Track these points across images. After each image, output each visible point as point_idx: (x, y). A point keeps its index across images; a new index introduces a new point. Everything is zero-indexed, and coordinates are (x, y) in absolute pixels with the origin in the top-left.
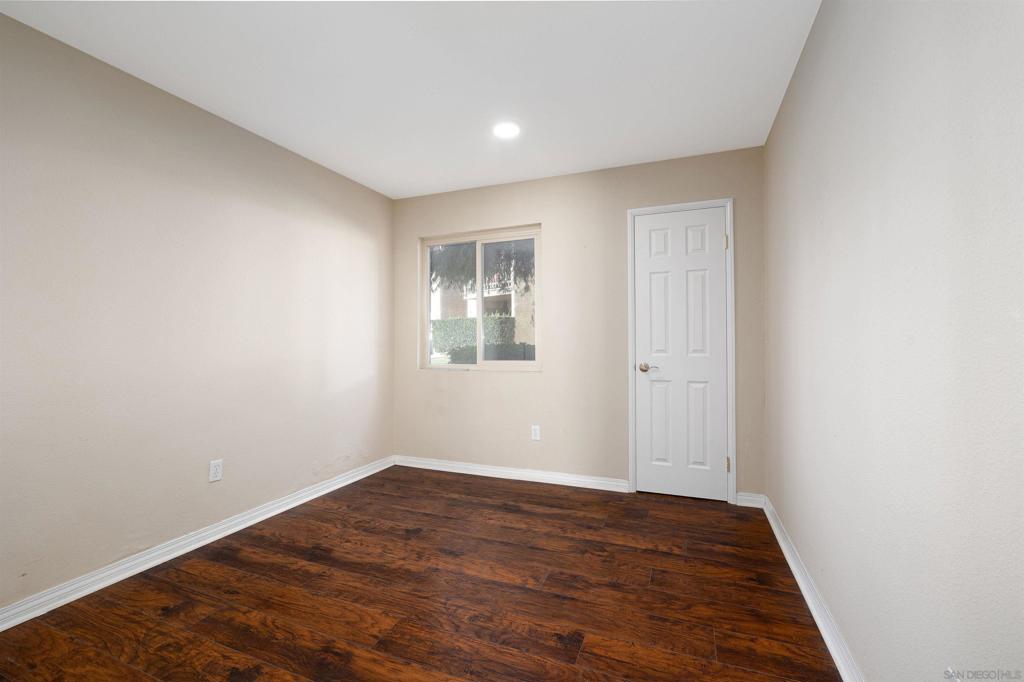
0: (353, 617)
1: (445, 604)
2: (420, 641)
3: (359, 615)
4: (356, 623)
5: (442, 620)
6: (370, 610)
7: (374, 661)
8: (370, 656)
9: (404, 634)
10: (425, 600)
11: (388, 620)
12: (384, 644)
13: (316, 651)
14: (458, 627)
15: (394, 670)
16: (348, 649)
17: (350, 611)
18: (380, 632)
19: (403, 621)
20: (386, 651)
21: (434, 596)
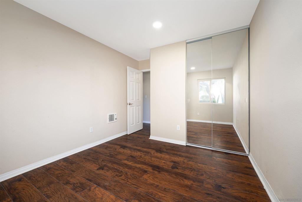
0: (156, 179)
1: (127, 181)
2: (136, 172)
3: (154, 180)
4: (155, 178)
5: (130, 176)
6: (152, 182)
7: (147, 168)
8: (148, 169)
9: (141, 173)
10: (134, 183)
11: (145, 177)
12: (146, 172)
13: (162, 171)
14: (126, 174)
15: (143, 166)
16: (154, 171)
17: (158, 182)
18: (147, 175)
19: (141, 177)
20: (145, 170)
21: (131, 185)
